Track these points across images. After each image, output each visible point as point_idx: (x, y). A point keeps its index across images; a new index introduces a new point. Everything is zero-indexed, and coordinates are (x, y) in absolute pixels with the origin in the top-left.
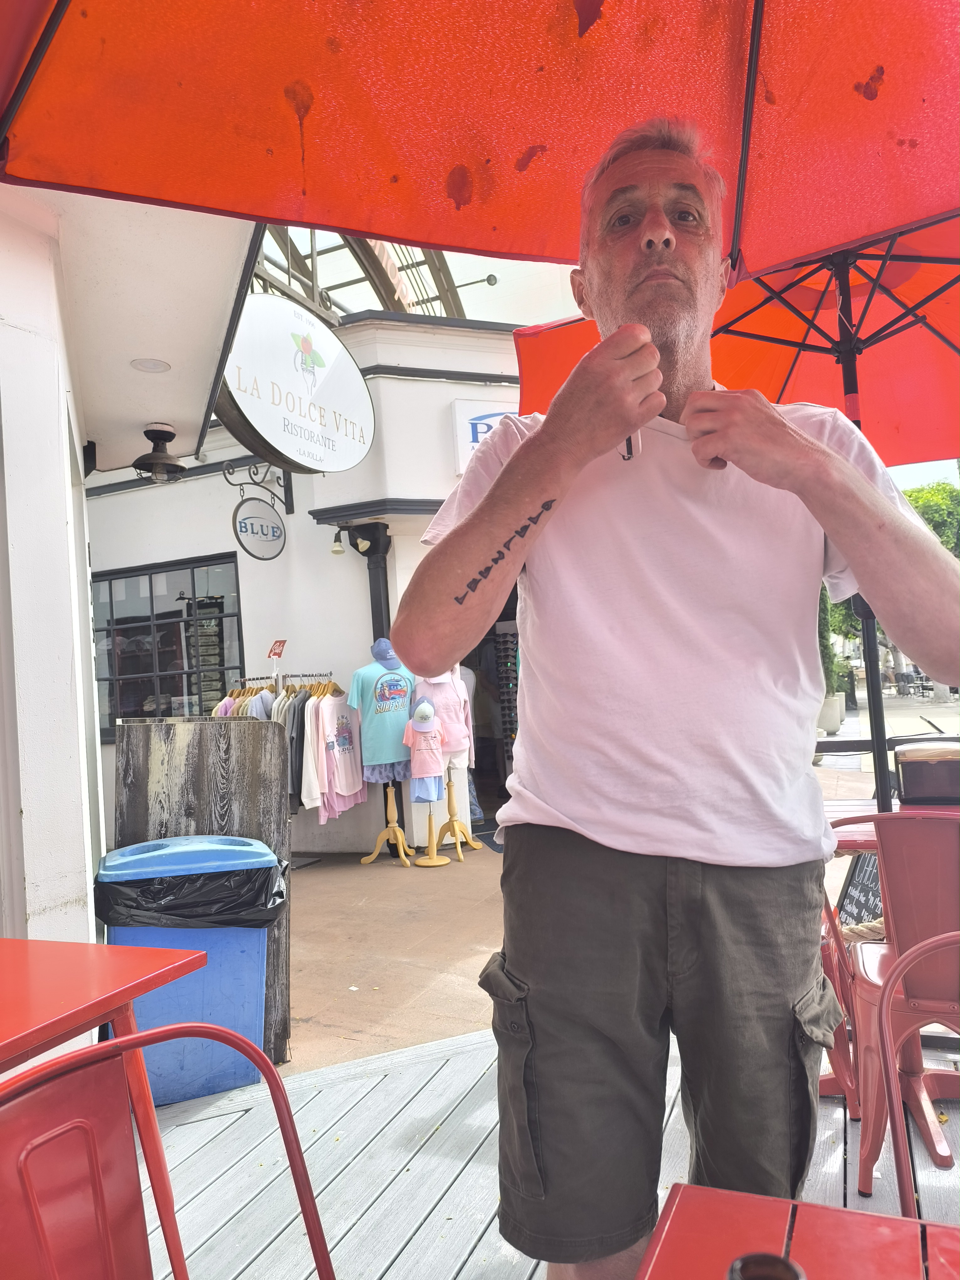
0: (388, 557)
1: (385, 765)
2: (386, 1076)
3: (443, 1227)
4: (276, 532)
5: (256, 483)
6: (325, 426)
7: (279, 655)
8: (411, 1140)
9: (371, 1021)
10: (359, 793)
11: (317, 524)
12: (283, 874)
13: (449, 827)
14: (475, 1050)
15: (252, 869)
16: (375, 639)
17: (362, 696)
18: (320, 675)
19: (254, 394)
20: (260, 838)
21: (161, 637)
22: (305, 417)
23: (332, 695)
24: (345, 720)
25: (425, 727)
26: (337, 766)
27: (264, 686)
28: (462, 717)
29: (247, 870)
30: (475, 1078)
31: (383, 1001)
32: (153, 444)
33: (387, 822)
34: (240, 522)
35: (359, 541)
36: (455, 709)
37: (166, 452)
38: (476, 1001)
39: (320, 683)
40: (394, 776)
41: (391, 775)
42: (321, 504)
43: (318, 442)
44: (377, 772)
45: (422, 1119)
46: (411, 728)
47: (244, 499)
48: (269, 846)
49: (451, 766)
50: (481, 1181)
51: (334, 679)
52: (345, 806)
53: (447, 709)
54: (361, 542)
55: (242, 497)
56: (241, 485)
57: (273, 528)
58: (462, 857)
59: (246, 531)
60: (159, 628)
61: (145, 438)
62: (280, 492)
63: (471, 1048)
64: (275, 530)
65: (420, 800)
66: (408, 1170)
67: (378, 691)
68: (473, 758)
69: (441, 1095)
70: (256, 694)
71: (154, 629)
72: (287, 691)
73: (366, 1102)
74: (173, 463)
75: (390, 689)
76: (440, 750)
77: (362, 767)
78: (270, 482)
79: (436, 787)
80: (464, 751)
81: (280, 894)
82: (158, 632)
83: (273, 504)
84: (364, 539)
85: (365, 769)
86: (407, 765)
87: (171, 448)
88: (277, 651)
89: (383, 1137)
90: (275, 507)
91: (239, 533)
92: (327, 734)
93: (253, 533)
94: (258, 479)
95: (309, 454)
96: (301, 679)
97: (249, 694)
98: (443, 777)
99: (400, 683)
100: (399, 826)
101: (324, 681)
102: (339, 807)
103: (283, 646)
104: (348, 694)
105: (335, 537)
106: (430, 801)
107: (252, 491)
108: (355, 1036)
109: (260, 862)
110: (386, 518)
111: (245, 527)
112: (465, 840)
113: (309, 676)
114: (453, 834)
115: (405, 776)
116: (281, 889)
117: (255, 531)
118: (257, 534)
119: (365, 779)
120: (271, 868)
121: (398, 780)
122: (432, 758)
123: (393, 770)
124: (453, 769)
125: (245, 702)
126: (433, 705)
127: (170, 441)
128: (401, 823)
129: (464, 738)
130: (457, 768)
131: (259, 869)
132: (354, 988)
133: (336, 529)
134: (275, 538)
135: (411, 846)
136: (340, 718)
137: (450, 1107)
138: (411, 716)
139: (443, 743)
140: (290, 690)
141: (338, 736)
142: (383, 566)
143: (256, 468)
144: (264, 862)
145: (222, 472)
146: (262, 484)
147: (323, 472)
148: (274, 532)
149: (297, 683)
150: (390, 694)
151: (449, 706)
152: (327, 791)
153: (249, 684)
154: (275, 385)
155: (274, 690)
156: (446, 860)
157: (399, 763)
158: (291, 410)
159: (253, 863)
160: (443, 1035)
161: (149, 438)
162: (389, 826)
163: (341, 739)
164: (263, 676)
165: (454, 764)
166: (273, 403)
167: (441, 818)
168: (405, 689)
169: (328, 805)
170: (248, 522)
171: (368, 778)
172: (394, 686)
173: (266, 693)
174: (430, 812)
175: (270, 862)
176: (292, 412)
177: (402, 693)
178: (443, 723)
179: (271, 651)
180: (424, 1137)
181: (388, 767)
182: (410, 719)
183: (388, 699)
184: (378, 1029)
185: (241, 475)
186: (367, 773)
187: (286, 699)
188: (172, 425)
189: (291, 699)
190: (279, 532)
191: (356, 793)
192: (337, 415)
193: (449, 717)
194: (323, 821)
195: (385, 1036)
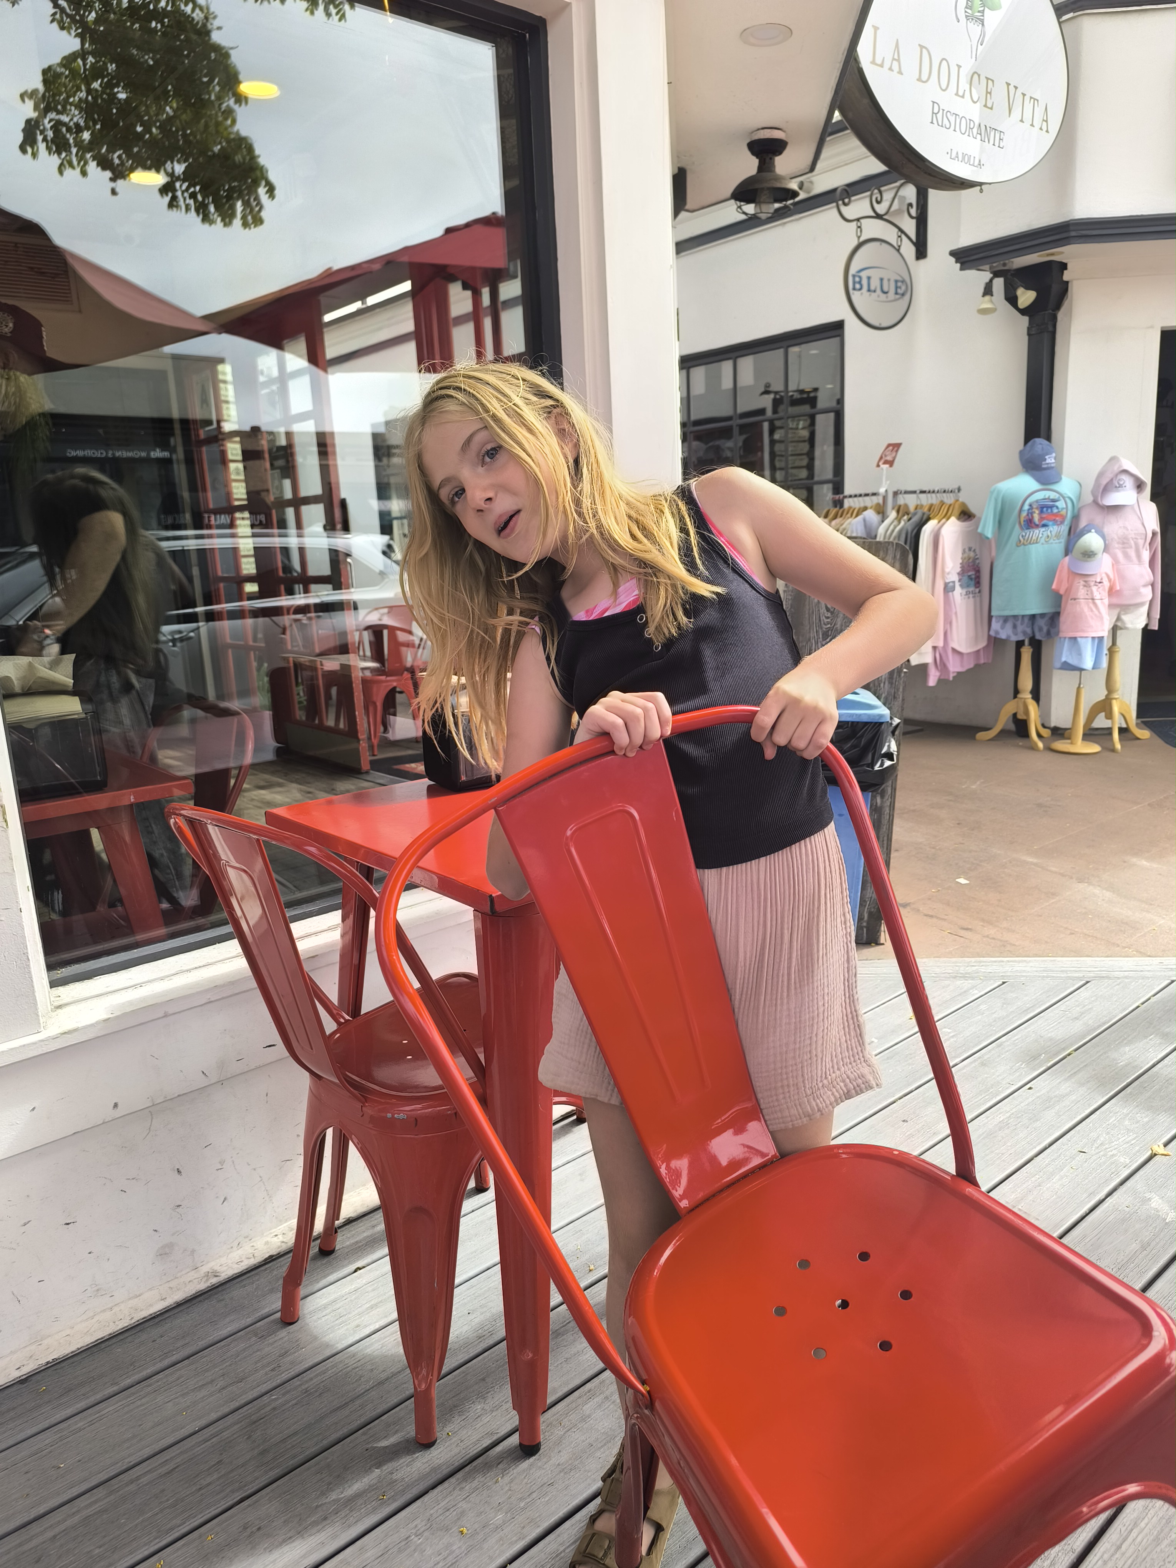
0: (1060, 315)
1: (1023, 616)
2: (1004, 983)
3: (1074, 1159)
4: (900, 288)
5: (879, 216)
6: (991, 108)
7: (891, 463)
8: (1035, 1058)
9: (983, 920)
10: (982, 652)
11: (961, 269)
12: (893, 733)
13: (1104, 707)
14: (1126, 977)
15: (858, 722)
16: (1027, 441)
17: (1000, 522)
18: (944, 491)
19: (893, 68)
21: (744, 443)
22: (963, 97)
23: (959, 518)
24: (972, 554)
25: (1089, 568)
26: (956, 613)
27: (869, 504)
28: (1146, 555)
29: (853, 722)
30: (1125, 1009)
31: (999, 900)
32: (757, 161)
33: (1016, 692)
34: (854, 276)
35: (1020, 292)
36: (1136, 544)
37: (774, 171)
38: (1126, 923)
39: (942, 503)
40: (1033, 632)
41: (1029, 631)
42: (969, 238)
43: (979, 136)
44: (1009, 626)
45: (1051, 1039)
47: (862, 239)
48: (879, 698)
49: (1119, 624)
50: (1127, 1123)
51: (963, 497)
52: (962, 666)
53: (1123, 543)
54: (1023, 293)
55: (859, 237)
56: (858, 220)
57: (896, 281)
58: (1118, 746)
59: (860, 289)
60: (743, 428)
61: (749, 153)
62: (910, 226)
63: (1122, 974)
64: (899, 284)
65: (1067, 667)
66: (1030, 1088)
67: (1024, 514)
68: (1157, 615)
69: (1077, 1018)
70: (857, 516)
71: (736, 431)
72: (898, 512)
73: (979, 1005)
74: (783, 186)
75: (1041, 512)
76: (1106, 601)
77: (990, 618)
78: (899, 212)
79: (1093, 651)
80: (1142, 604)
81: (890, 756)
82: (741, 434)
83: (899, 246)
84: (1027, 288)
85: (994, 620)
86: (1054, 618)
87: (783, 164)
88: (889, 458)
89: (999, 1046)
90: (902, 251)
91: (851, 291)
92: (947, 570)
93: (869, 290)
94: (881, 209)
95: (964, 155)
96: (918, 497)
97: (849, 515)
98: (1105, 639)
99: (1057, 504)
100: (1033, 698)
101: (949, 499)
102: (955, 667)
103: (897, 451)
104: (980, 519)
105: (985, 289)
106: (1081, 670)
107: (873, 229)
108: (962, 933)
109: (869, 715)
110: (1066, 253)
111: (860, 282)
112: (1124, 726)
113: (929, 492)
114: (1109, 716)
115: (1048, 633)
116: (892, 750)
117: (872, 288)
118: (875, 291)
119: (992, 633)
120: (882, 723)
121: (1038, 637)
122: (1092, 611)
123: (1033, 624)
124: (1121, 629)
125: (844, 526)
126: (1103, 537)
127: (780, 153)
128: (1036, 694)
129: (1145, 586)
130: (1126, 628)
131: (866, 723)
132: (962, 881)
133: (987, 276)
134: (898, 296)
135: (1046, 725)
136: (967, 550)
137: (1088, 1033)
138: (1067, 552)
139: (1111, 592)
140: (902, 511)
141: (962, 574)
142: (1051, 329)
143: (881, 193)
144: (874, 715)
145: (834, 204)
146: (885, 217)
147: (980, 184)
148: (897, 288)
149: (911, 501)
150: (1041, 519)
151: (1128, 540)
152: (941, 644)
153: (847, 503)
154: (924, 50)
155: (881, 511)
156: (1095, 748)
157: (1042, 615)
158: (944, 88)
159: (860, 715)
160: (1078, 953)
161: (753, 153)
162: (1019, 696)
163: (965, 578)
164: (867, 492)
165: (1123, 622)
166: (919, 80)
167: (1095, 693)
168: (1063, 512)
169: (941, 664)
170: (864, 275)
171: (997, 632)
172: (1048, 507)
173: (871, 515)
174: (1080, 684)
175: (881, 716)
178: (1116, 562)
179: (881, 458)
180: (1052, 1058)
181: (1026, 620)
182: (1066, 554)
183: (1037, 526)
184: (992, 932)
185: (859, 206)
186: (995, 625)
187: (896, 523)
188: (784, 129)
189: (902, 523)
190: (903, 288)
191: (978, 651)
192: (1012, 88)
193: (1127, 556)
194: (932, 681)
195: (1001, 941)
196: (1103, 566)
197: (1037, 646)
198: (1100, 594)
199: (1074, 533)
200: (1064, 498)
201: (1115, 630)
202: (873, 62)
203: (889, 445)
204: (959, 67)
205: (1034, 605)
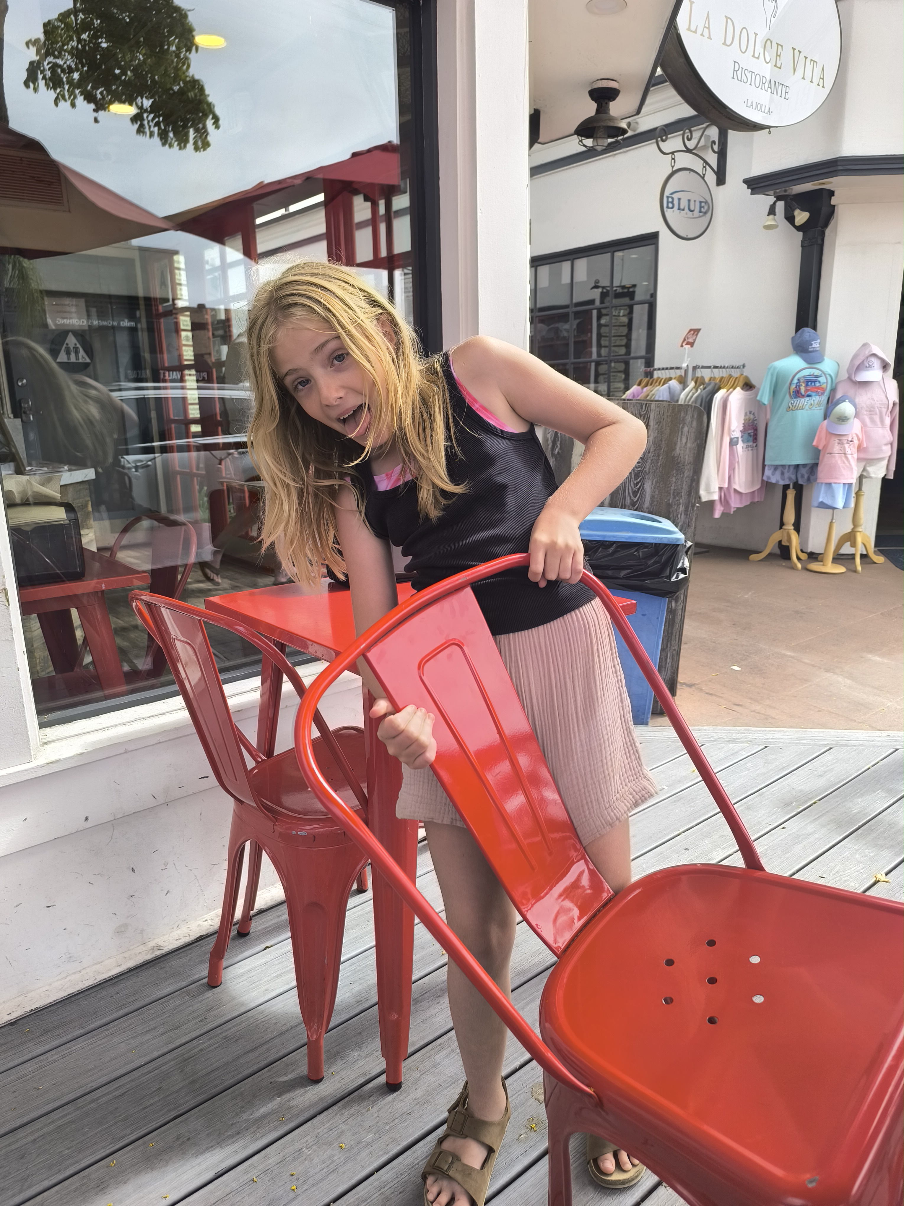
0: (828, 232)
1: (789, 466)
2: (766, 747)
4: (703, 207)
5: (688, 151)
6: (780, 68)
7: (692, 344)
8: (788, 804)
9: (751, 699)
10: (756, 493)
11: (752, 194)
12: (687, 553)
13: (850, 538)
14: (861, 745)
15: (660, 544)
16: (797, 329)
17: (774, 392)
18: (732, 367)
19: (704, 34)
20: (668, 518)
21: (578, 325)
22: (758, 58)
23: (742, 389)
24: (752, 417)
25: (843, 429)
26: (738, 462)
27: (673, 376)
29: (656, 544)
30: (858, 770)
31: (764, 684)
32: (596, 105)
33: (782, 524)
34: (668, 197)
35: (797, 212)
37: (609, 113)
38: (862, 704)
39: (731, 376)
40: (797, 479)
41: (793, 477)
42: (758, 169)
43: (769, 89)
44: (778, 473)
45: (801, 791)
46: (824, 429)
48: (676, 526)
49: (865, 474)
50: (857, 856)
51: (746, 372)
52: (741, 503)
53: (870, 411)
54: (799, 214)
55: (673, 167)
56: (673, 153)
57: (701, 202)
58: (859, 568)
60: (577, 314)
61: (589, 99)
62: (713, 159)
63: (856, 743)
65: (823, 506)
66: (784, 828)
67: (793, 386)
68: (893, 468)
69: (821, 776)
70: (663, 384)
71: (572, 316)
72: (696, 383)
73: (746, 763)
74: (616, 125)
75: (807, 385)
76: (855, 456)
77: (764, 466)
78: (704, 148)
79: (844, 494)
80: (882, 459)
81: (683, 570)
82: (575, 319)
83: (704, 175)
84: (803, 210)
85: (766, 468)
86: (813, 468)
87: (616, 108)
88: (691, 340)
89: (760, 795)
90: (705, 178)
91: (665, 209)
92: (733, 428)
93: (679, 209)
94: (691, 145)
95: (757, 104)
96: (712, 371)
97: (657, 384)
98: (854, 485)
99: (819, 379)
100: (794, 529)
101: (735, 373)
102: (735, 503)
103: (697, 335)
104: (759, 389)
105: (770, 209)
106: (834, 508)
107: (684, 160)
108: (735, 708)
109: (668, 539)
110: (834, 183)
111: (672, 202)
112: (865, 553)
113: (721, 367)
114: (854, 545)
115: (809, 479)
116: (685, 566)
117: (682, 207)
118: (683, 210)
119: (765, 478)
120: (679, 545)
121: (800, 482)
122: (844, 463)
123: (797, 472)
124: (866, 477)
125: (653, 392)
126: (855, 405)
127: (614, 99)
128: (797, 527)
129: (886, 445)
130: (870, 477)
131: (666, 545)
132: (736, 668)
133: (772, 199)
134: (701, 214)
135: (804, 550)
136: (748, 413)
137: (830, 788)
139: (860, 448)
140: (699, 382)
141: (743, 431)
142: (820, 242)
143: (691, 132)
144: (672, 539)
145: (655, 140)
146: (694, 151)
147: (769, 127)
148: (701, 207)
149: (706, 374)
150: (807, 390)
151: (874, 408)
152: (726, 485)
153: (656, 374)
154: (729, 21)
155: (683, 381)
156: (841, 569)
157: (804, 465)
158: (743, 51)
159: (662, 538)
160: (824, 726)
161: (593, 99)
162: (784, 527)
163: (746, 435)
164: (672, 366)
165: (868, 472)
167: (843, 527)
168: (824, 386)
169: (725, 500)
170: (675, 196)
171: (769, 478)
172: (812, 381)
173: (674, 383)
174: (832, 519)
175: (678, 539)
176: (744, 53)
177: (819, 391)
178: (864, 425)
179: (684, 340)
180: (801, 805)
181: (792, 469)
182: (825, 419)
183: (803, 396)
184: (758, 707)
185: (674, 143)
186: (768, 472)
187: (694, 391)
188: (618, 80)
189: (699, 391)
190: (706, 208)
191: (753, 492)
192: (796, 52)
194: (717, 515)
195: (764, 715)
197: (799, 489)
199: (831, 403)
201: (861, 478)
202: (689, 29)
203: (691, 330)
204: (756, 34)
205: (799, 458)
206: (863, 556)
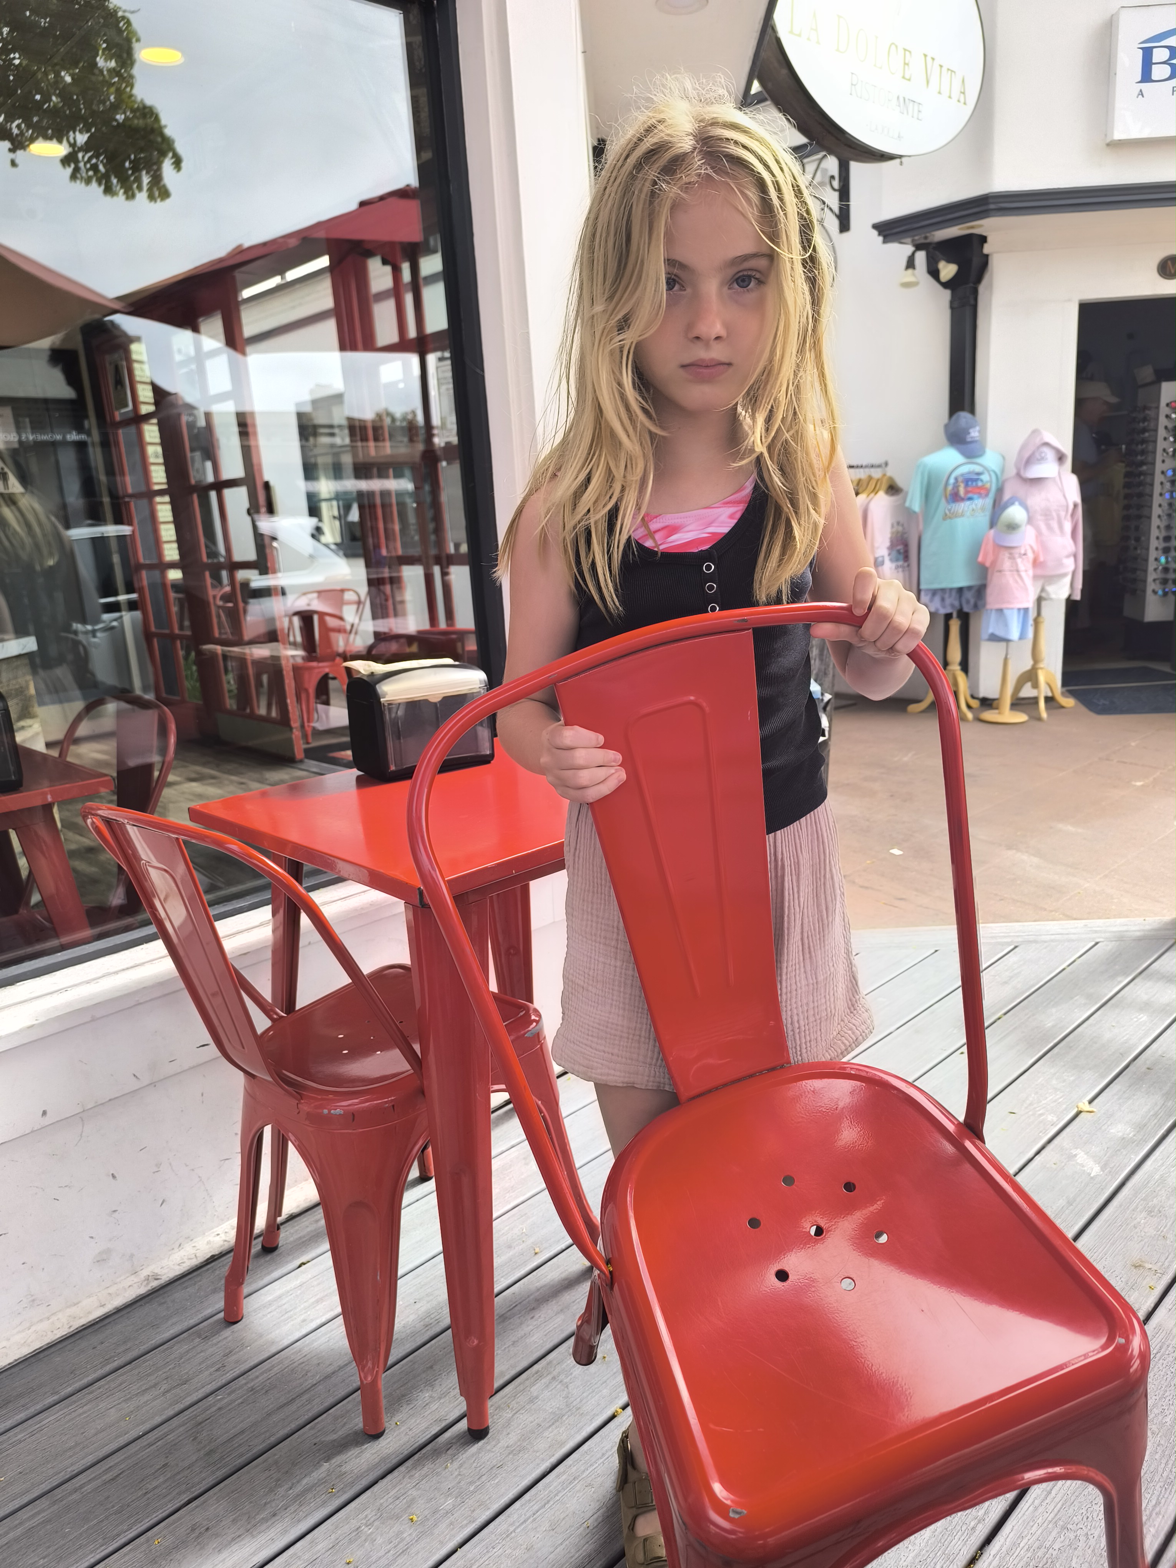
0: (982, 288)
2: (936, 951)
3: (1004, 1120)
9: (917, 890)
11: (885, 242)
13: (1031, 676)
14: (1052, 941)
18: (872, 466)
23: (886, 493)
24: (900, 529)
25: (1013, 540)
28: (1068, 526)
30: (1052, 972)
31: (931, 869)
33: (946, 664)
35: (942, 265)
38: (1053, 888)
39: (870, 478)
40: (961, 605)
41: (957, 603)
42: (891, 211)
44: (937, 599)
49: (1044, 595)
50: (1054, 1082)
51: (890, 472)
54: (945, 267)
58: (1044, 714)
62: (833, 199)
63: (1048, 938)
66: (962, 1053)
67: (950, 488)
68: (1079, 585)
69: (1006, 983)
73: (912, 974)
75: (967, 485)
76: (1031, 573)
78: (821, 184)
84: (949, 261)
86: (980, 591)
89: (932, 1013)
92: (876, 545)
100: (961, 669)
101: (877, 474)
105: (908, 262)
108: (897, 903)
110: (986, 226)
112: (1050, 694)
113: (857, 467)
114: (1036, 685)
115: (976, 607)
121: (966, 609)
126: (1026, 508)
128: (965, 666)
129: (1068, 557)
132: (896, 852)
133: (909, 249)
135: (976, 696)
136: (896, 524)
137: (1017, 997)
138: (993, 524)
139: (1036, 563)
141: (891, 548)
142: (972, 302)
147: (900, 157)
150: (967, 492)
156: (1021, 717)
157: (969, 588)
160: (1007, 919)
162: (949, 668)
163: (894, 553)
167: (1021, 663)
168: (988, 485)
172: (973, 480)
174: (1007, 654)
177: (982, 491)
178: (1039, 534)
181: (954, 593)
183: (962, 500)
192: (929, 59)
193: (1049, 528)
195: (934, 910)
196: (1026, 538)
197: (965, 618)
198: (1025, 566)
199: (998, 506)
200: (988, 471)
201: (1039, 600)
202: (791, 32)
205: (961, 579)
206: (1049, 700)
